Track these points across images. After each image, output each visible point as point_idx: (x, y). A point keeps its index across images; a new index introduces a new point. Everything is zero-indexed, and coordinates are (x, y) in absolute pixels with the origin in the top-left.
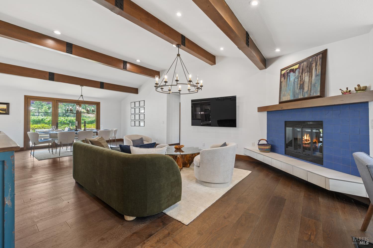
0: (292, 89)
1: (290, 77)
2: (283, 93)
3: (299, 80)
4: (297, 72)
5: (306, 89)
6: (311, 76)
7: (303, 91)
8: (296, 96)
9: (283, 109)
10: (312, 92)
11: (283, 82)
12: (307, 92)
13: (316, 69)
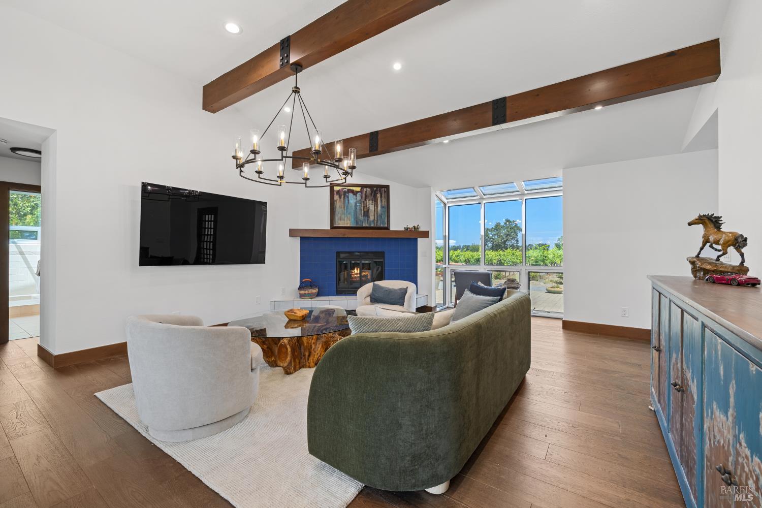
0: (353, 214)
1: (348, 198)
2: (339, 215)
3: (363, 205)
4: (359, 195)
5: (372, 218)
6: (376, 205)
7: (368, 220)
8: (360, 223)
9: (346, 236)
10: (379, 222)
11: (338, 202)
12: (373, 221)
13: (381, 200)
